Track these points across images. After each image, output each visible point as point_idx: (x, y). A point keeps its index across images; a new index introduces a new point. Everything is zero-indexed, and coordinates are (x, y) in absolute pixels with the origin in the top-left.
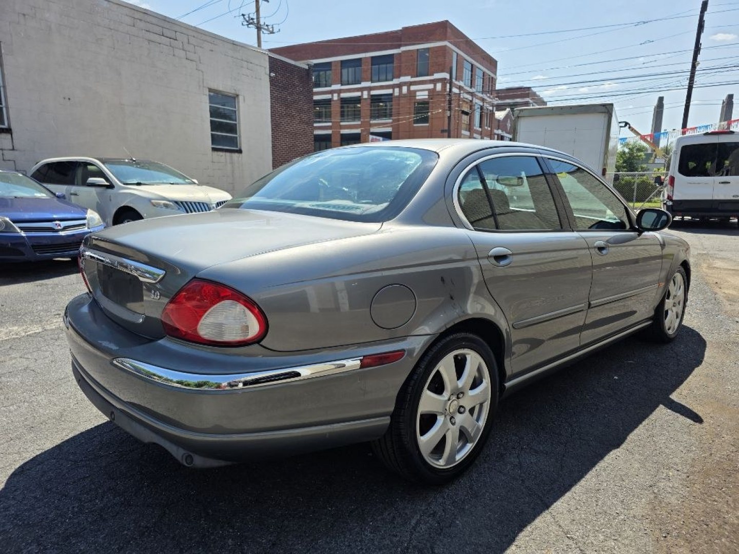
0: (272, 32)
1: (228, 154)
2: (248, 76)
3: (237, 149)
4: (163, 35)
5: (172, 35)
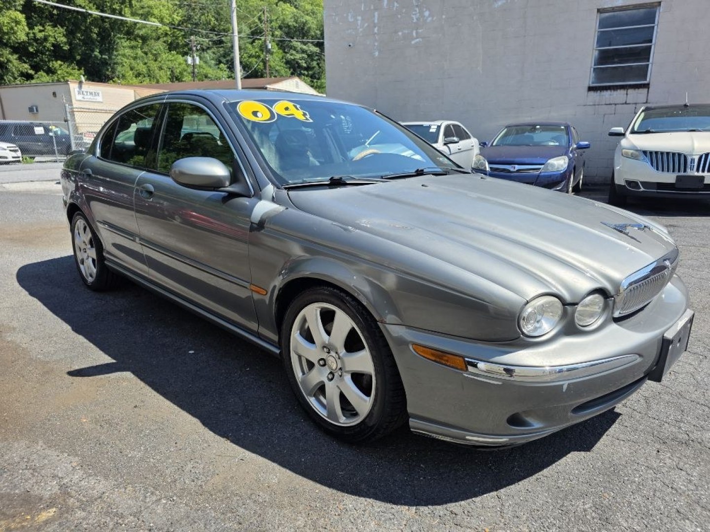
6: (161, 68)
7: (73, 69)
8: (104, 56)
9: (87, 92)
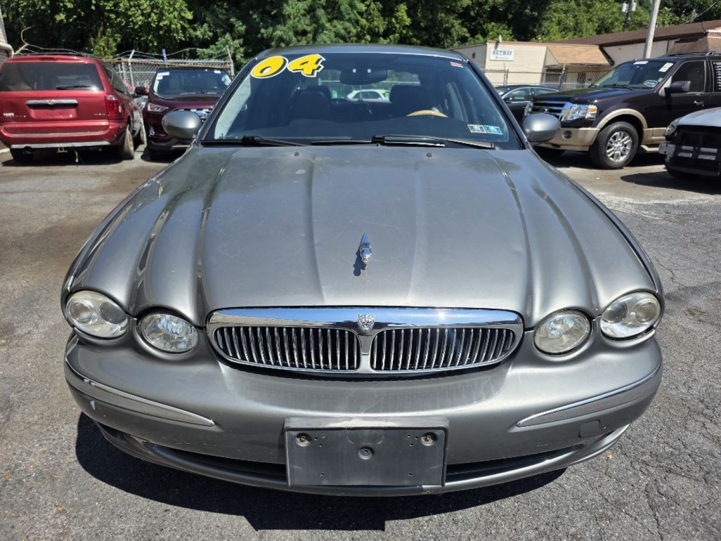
6: (590, 20)
7: (504, 29)
8: (533, 13)
9: (501, 51)
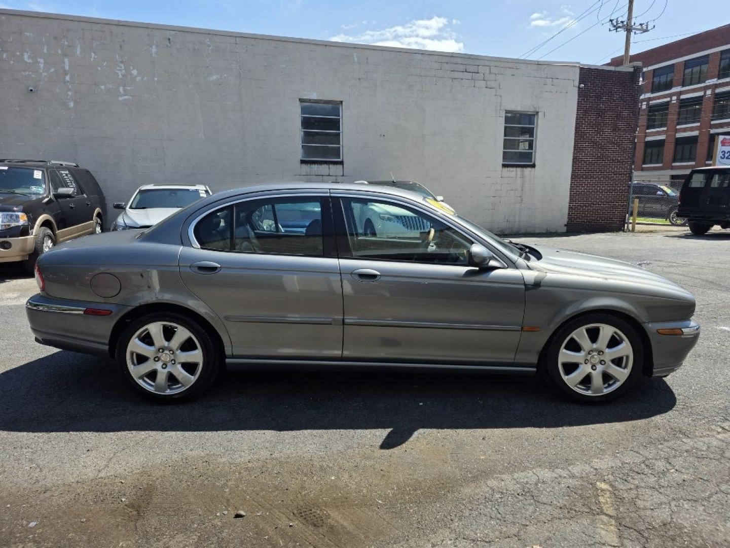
0: (646, 31)
1: (519, 170)
2: (552, 92)
3: (531, 163)
4: (466, 71)
5: (474, 69)
